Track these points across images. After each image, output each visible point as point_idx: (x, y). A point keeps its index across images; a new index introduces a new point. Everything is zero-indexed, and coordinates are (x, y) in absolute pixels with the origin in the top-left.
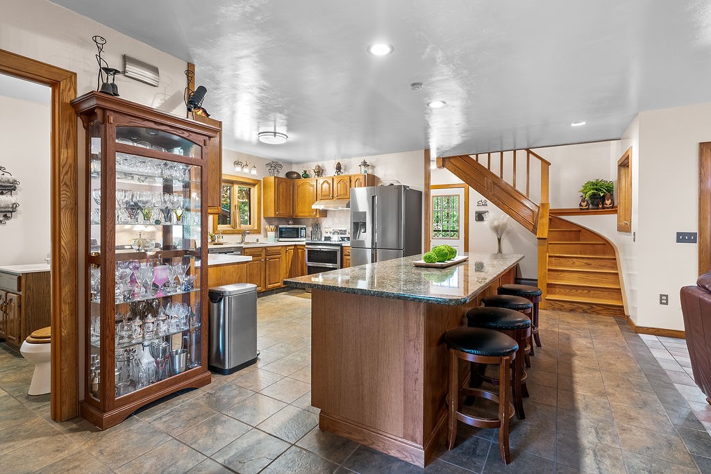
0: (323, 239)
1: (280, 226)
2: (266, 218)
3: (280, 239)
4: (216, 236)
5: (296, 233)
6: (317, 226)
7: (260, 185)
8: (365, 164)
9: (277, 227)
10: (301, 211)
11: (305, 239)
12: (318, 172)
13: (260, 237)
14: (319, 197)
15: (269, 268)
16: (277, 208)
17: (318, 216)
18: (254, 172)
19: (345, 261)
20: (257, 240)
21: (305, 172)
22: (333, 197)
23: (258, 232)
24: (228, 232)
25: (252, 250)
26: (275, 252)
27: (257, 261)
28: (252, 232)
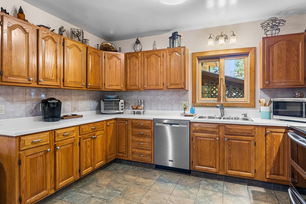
2: (262, 90)
24: (207, 105)
25: (203, 125)
26: (241, 131)
27: (210, 138)
28: (241, 106)
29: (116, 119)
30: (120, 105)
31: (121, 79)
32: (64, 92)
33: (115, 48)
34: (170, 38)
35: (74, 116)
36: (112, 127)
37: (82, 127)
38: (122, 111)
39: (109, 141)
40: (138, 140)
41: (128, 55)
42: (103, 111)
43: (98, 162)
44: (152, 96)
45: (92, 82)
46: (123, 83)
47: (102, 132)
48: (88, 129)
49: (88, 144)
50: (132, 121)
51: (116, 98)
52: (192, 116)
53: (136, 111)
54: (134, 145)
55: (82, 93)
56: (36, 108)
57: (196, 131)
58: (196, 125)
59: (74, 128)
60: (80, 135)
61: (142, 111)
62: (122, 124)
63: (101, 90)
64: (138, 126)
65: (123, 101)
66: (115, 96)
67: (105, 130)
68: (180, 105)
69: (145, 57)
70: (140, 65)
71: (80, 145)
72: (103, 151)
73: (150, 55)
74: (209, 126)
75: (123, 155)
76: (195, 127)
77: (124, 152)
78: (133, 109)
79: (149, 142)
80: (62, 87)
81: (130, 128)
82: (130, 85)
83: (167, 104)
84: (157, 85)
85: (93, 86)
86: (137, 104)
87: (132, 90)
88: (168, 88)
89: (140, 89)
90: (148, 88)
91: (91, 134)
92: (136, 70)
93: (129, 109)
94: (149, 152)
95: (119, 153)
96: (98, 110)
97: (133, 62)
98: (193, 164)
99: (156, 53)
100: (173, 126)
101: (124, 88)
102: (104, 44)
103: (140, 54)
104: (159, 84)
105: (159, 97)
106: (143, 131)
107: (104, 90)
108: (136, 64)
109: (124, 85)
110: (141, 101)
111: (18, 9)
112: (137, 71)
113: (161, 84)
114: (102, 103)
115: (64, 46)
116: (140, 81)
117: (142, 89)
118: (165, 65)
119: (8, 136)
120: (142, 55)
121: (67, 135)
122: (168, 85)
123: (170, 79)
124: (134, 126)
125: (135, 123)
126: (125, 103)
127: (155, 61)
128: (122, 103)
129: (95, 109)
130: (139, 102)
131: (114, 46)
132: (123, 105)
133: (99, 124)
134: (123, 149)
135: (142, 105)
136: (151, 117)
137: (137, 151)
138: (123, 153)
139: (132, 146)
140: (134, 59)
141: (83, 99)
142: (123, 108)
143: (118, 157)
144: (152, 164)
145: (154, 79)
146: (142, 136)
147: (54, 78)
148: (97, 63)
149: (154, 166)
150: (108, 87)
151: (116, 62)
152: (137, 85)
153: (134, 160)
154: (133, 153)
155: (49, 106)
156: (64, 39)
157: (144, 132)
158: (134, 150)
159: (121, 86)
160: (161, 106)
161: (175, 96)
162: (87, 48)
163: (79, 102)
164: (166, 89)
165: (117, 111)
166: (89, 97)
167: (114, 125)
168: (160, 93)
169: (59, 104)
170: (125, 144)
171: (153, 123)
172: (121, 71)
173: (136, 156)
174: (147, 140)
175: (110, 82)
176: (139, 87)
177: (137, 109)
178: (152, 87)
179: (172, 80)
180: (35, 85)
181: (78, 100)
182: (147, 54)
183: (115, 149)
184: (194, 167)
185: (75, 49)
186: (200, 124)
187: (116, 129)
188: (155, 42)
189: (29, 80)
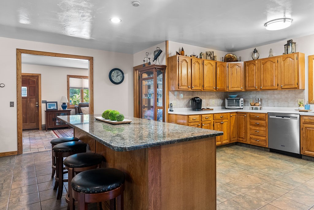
29: (237, 112)
30: (240, 102)
31: (241, 82)
32: (202, 93)
33: (236, 57)
34: (285, 45)
35: (208, 109)
36: (234, 118)
37: (215, 115)
38: (241, 107)
39: (232, 128)
40: (255, 128)
41: (246, 63)
42: (226, 107)
43: (224, 140)
44: (269, 95)
45: (220, 86)
46: (243, 85)
47: (227, 120)
48: (218, 117)
49: (219, 126)
50: (250, 114)
51: (237, 97)
52: (307, 111)
53: (254, 107)
54: (252, 132)
55: (212, 94)
56: (188, 103)
57: (306, 123)
58: (305, 118)
59: (210, 115)
60: (214, 120)
61: (259, 107)
62: (242, 116)
63: (226, 91)
64: (255, 118)
65: (243, 99)
66: (236, 96)
67: (229, 119)
68: (296, 103)
69: (261, 63)
70: (257, 70)
71: (213, 126)
72: (228, 133)
73: (266, 62)
75: (243, 139)
76: (305, 120)
77: (244, 138)
78: (251, 105)
79: (264, 131)
80: (202, 90)
81: (248, 119)
82: (248, 87)
83: (283, 101)
84: (272, 85)
85: (220, 89)
86: (255, 102)
87: (251, 91)
88: (282, 88)
89: (257, 90)
90: (264, 88)
91: (220, 120)
92: (253, 75)
93: (248, 106)
94: (264, 138)
95: (240, 138)
96: (223, 106)
97: (251, 68)
98: (303, 149)
99: (271, 60)
101: (244, 89)
102: (227, 55)
103: (257, 62)
104: (274, 85)
105: (275, 96)
106: (258, 122)
107: (227, 91)
108: (253, 70)
109: (243, 86)
110: (258, 99)
111: (181, 49)
112: (255, 76)
113: (275, 85)
114: (226, 100)
115: (203, 65)
116: (257, 83)
117: (259, 90)
118: (279, 69)
119: (183, 115)
120: (259, 62)
121: (207, 119)
122: (282, 86)
123: (284, 81)
124: (251, 118)
125: (253, 115)
126: (244, 101)
127: (271, 66)
128: (242, 101)
129: (220, 105)
130: (257, 100)
131: (235, 56)
132: (243, 102)
133: (225, 114)
134: (243, 135)
135: (260, 103)
136: (266, 112)
137: (254, 137)
138: (242, 138)
139: (250, 133)
140: (252, 66)
141: (213, 98)
142: (243, 105)
143: (238, 141)
144: (267, 148)
145: (270, 81)
146: (258, 125)
147: (199, 85)
148: (223, 72)
149: (269, 150)
150: (231, 89)
151: (237, 70)
152: (255, 86)
153: (252, 144)
154: (251, 138)
155: (196, 102)
156: (203, 61)
157: (260, 123)
158: (251, 136)
159: (241, 88)
160: (278, 104)
161: (291, 94)
162: (216, 63)
163: (210, 100)
164: (281, 89)
165: (238, 107)
166: (216, 97)
167: (235, 117)
168: (276, 92)
169: (201, 101)
170: (244, 132)
171: (267, 116)
172: (241, 76)
173: (253, 141)
174: (262, 129)
175: (232, 85)
176: (256, 88)
177: (254, 105)
178: (268, 88)
179: (286, 82)
180: (190, 90)
181: (209, 99)
182: (263, 61)
183: (236, 135)
184: (304, 152)
185: (209, 65)
186: (310, 117)
187: (237, 120)
188: (271, 49)
189: (188, 87)
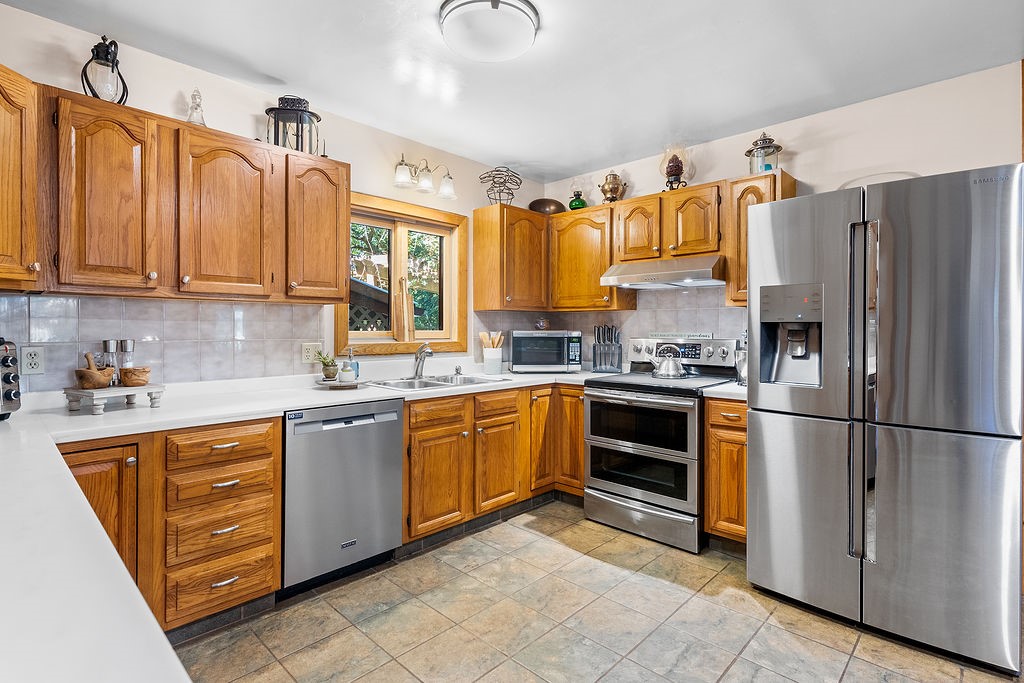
0: (626, 368)
1: (517, 333)
2: (478, 313)
3: (516, 368)
4: (340, 363)
5: (555, 352)
6: (608, 333)
7: (466, 231)
8: (767, 145)
9: (507, 335)
10: (571, 293)
11: (578, 368)
12: (614, 190)
13: (466, 363)
14: (619, 255)
15: (484, 454)
16: (507, 287)
17: (615, 307)
18: (447, 189)
19: (712, 444)
20: (458, 371)
21: (578, 195)
22: (660, 250)
23: (461, 348)
24: (377, 351)
25: (435, 405)
26: (500, 406)
27: (450, 436)
28: (446, 349)
31: (24, 224)
40: (207, 518)
41: (64, 104)
54: (186, 548)
57: (420, 425)
58: (417, 408)
62: (96, 470)
64: (209, 455)
68: (297, 356)
69: (185, 147)
70: (152, 177)
74: (448, 406)
76: (417, 415)
79: (264, 511)
81: (152, 476)
82: (83, 265)
84: (248, 277)
90: (201, 286)
94: (262, 552)
97: (109, 149)
98: (413, 522)
100: (356, 423)
103: (153, 127)
106: (231, 475)
122: (295, 284)
125: (192, 446)
127: (239, 181)
130: (112, 350)
139: (172, 563)
154: (174, 591)
157: (242, 475)
158: (176, 576)
159: (24, 265)
171: (277, 431)
172: (28, 177)
173: (194, 599)
174: (253, 503)
178: (221, 287)
179: (306, 269)
182: (197, 139)
